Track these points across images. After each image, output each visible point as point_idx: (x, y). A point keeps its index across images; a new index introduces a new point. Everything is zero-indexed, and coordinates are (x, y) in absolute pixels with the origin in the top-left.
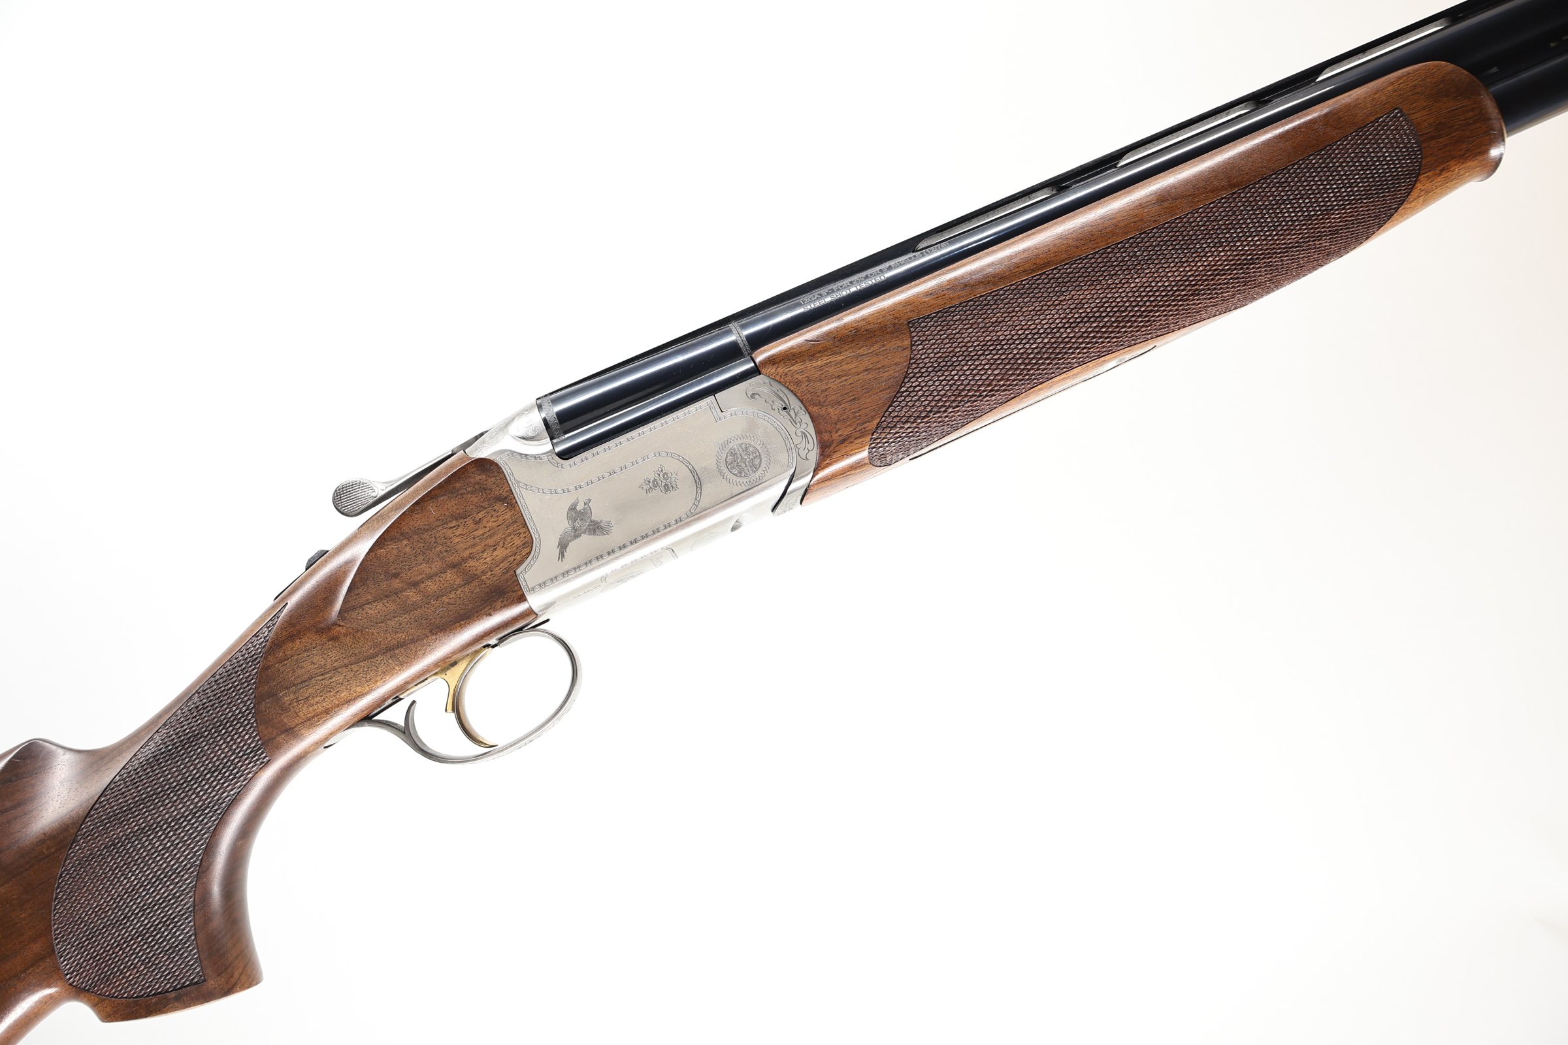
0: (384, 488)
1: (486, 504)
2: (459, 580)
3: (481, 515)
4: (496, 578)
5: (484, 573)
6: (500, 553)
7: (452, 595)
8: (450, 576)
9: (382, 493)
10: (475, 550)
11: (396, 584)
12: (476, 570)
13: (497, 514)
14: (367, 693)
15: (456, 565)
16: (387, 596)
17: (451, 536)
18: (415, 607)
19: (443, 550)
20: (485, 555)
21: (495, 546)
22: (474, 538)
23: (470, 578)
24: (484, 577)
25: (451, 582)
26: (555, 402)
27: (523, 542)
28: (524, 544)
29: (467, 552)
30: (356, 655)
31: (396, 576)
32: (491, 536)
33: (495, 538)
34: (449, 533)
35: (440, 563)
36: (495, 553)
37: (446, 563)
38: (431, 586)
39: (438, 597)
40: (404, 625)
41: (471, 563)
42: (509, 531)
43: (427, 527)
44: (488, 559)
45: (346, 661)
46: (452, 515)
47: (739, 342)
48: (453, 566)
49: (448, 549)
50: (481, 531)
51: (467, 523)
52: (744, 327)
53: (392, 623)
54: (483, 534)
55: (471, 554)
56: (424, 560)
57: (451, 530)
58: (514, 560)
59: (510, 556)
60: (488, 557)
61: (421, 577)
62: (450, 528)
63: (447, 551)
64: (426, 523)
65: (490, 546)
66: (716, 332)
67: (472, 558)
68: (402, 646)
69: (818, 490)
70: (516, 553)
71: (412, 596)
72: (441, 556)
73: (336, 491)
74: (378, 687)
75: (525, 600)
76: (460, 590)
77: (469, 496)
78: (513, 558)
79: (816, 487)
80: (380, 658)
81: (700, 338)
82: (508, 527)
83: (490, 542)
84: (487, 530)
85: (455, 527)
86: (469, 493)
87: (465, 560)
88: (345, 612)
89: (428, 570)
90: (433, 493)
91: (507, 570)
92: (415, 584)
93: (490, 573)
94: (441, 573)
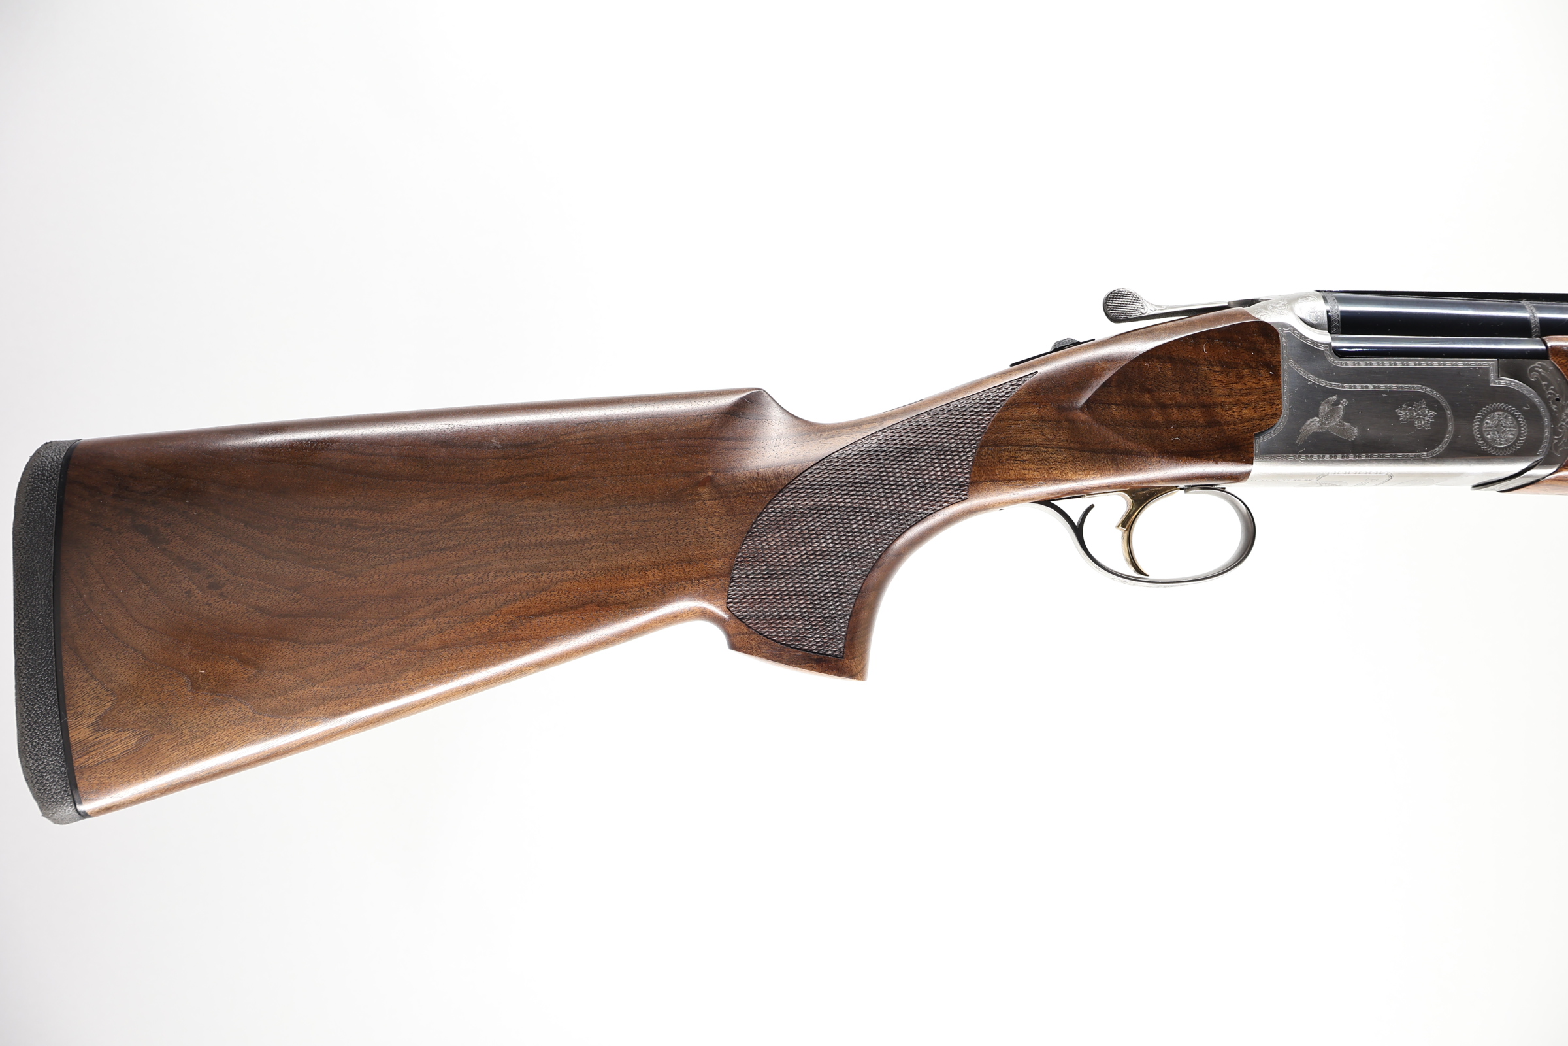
0: (1153, 309)
1: (1254, 365)
2: (1202, 420)
3: (1246, 372)
4: (1235, 433)
5: (1227, 423)
6: (1248, 413)
7: (1191, 430)
8: (1196, 414)
9: (1150, 313)
10: (1227, 400)
11: (1147, 398)
12: (1221, 418)
13: (1261, 378)
14: (1074, 481)
15: (1206, 406)
16: (1134, 406)
17: (1212, 378)
18: (1156, 425)
19: (1199, 388)
20: (1234, 409)
21: (1247, 404)
22: (1231, 389)
23: (1213, 423)
24: (1226, 428)
25: (1196, 419)
26: (1341, 301)
27: (1273, 412)
28: (1273, 414)
29: (1220, 399)
30: (1083, 443)
31: (1150, 391)
32: (1247, 394)
33: (1249, 398)
34: (1211, 376)
35: (1192, 398)
36: (1245, 411)
37: (1198, 400)
38: (1175, 414)
39: (1178, 426)
40: (1139, 437)
41: (1220, 410)
42: (1264, 397)
43: (1194, 361)
44: (1236, 413)
45: (1072, 445)
46: (1220, 361)
47: (1532, 321)
48: (1204, 406)
49: (1205, 389)
50: (1239, 386)
51: (1231, 374)
52: (1540, 309)
53: (1130, 430)
54: (1240, 390)
55: (1223, 402)
56: (1179, 388)
57: (1214, 374)
58: (1259, 424)
59: (1256, 420)
60: (1236, 412)
61: (1170, 402)
62: (1214, 371)
63: (1203, 390)
64: (1195, 357)
65: (1243, 403)
66: (1506, 302)
67: (1223, 406)
68: (1127, 454)
69: (1547, 485)
70: (1263, 419)
71: (1157, 416)
72: (1196, 391)
73: (1111, 293)
74: (1086, 480)
75: (1252, 464)
76: (1200, 429)
77: (1242, 351)
78: (1258, 422)
79: (1549, 482)
80: (1103, 455)
81: (1486, 302)
82: (1265, 394)
83: (1244, 399)
84: (1245, 387)
85: (1218, 372)
86: (1243, 347)
87: (1216, 405)
88: (1093, 403)
89: (1179, 399)
90: (1211, 334)
91: (1250, 431)
92: (1163, 406)
93: (1232, 426)
94: (1190, 406)
